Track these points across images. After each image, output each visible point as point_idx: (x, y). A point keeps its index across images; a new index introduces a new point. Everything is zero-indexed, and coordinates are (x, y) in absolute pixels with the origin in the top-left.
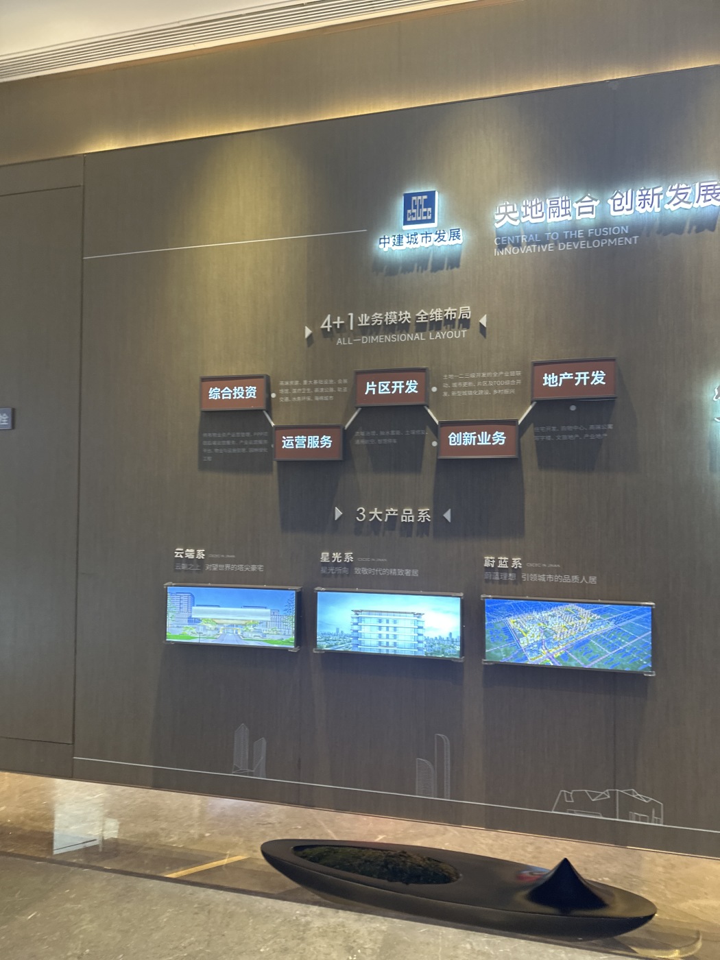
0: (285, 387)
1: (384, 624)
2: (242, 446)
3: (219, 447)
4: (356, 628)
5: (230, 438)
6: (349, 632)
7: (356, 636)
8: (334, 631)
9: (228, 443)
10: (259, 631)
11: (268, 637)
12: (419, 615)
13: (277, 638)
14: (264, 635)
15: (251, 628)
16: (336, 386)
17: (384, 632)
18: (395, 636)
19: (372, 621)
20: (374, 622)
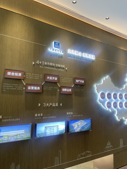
0: (27, 75)
1: (51, 129)
2: (15, 88)
3: (8, 87)
4: (45, 131)
5: (12, 85)
6: (44, 132)
7: (45, 133)
8: (40, 133)
9: (11, 87)
10: (21, 136)
11: (24, 137)
12: (58, 126)
13: (26, 137)
14: (23, 137)
15: (19, 136)
16: (39, 76)
17: (51, 131)
18: (53, 131)
19: (48, 129)
20: (49, 129)
